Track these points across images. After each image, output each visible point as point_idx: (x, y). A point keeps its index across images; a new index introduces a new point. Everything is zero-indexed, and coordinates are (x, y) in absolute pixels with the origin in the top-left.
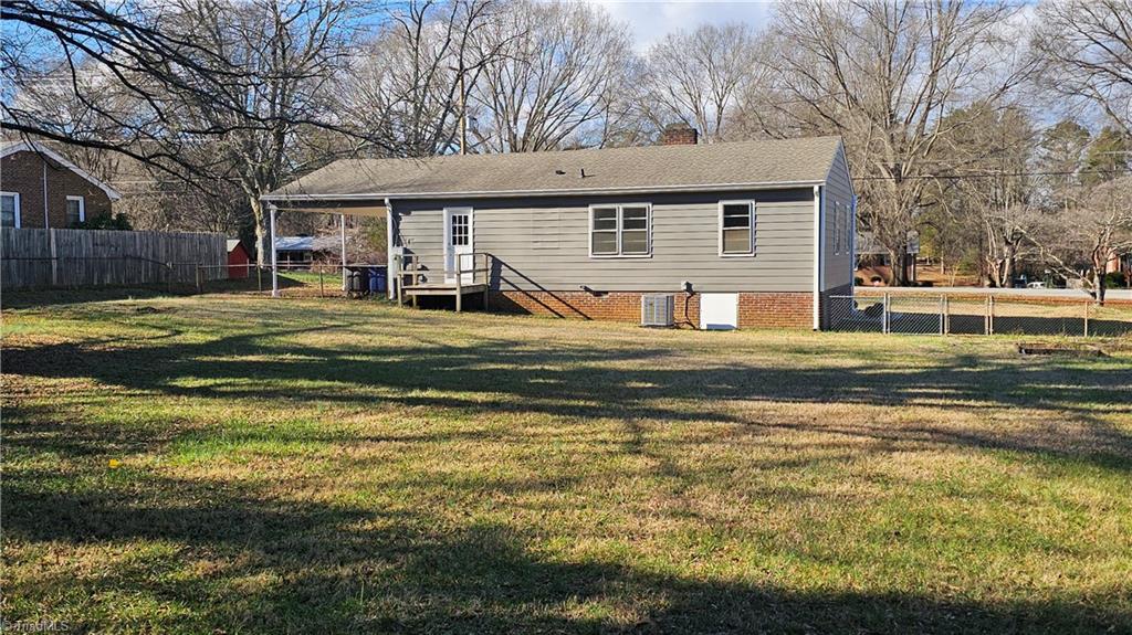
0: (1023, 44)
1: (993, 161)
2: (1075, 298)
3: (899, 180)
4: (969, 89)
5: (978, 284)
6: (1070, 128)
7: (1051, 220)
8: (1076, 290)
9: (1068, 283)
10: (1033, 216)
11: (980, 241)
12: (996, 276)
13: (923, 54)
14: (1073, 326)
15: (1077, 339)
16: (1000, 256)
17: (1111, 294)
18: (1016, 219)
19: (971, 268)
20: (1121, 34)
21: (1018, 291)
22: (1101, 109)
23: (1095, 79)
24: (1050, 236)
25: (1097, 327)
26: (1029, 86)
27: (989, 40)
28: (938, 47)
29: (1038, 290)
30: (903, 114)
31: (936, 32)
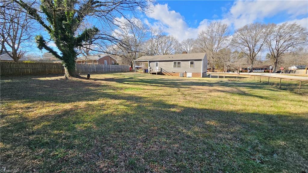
0: (231, 40)
1: (226, 56)
2: (236, 74)
3: (213, 59)
4: (223, 46)
5: (223, 72)
6: (236, 52)
7: (233, 64)
8: (236, 73)
9: (235, 72)
10: (231, 63)
11: (223, 66)
12: (225, 71)
13: (217, 42)
14: (235, 77)
15: (236, 79)
16: (226, 68)
17: (240, 73)
18: (228, 63)
19: (222, 70)
20: (244, 39)
21: (228, 73)
22: (241, 49)
23: (240, 45)
24: (233, 66)
25: (238, 77)
26: (231, 46)
27: (226, 40)
28: (219, 41)
29: (231, 73)
30: (214, 50)
31: (219, 39)
